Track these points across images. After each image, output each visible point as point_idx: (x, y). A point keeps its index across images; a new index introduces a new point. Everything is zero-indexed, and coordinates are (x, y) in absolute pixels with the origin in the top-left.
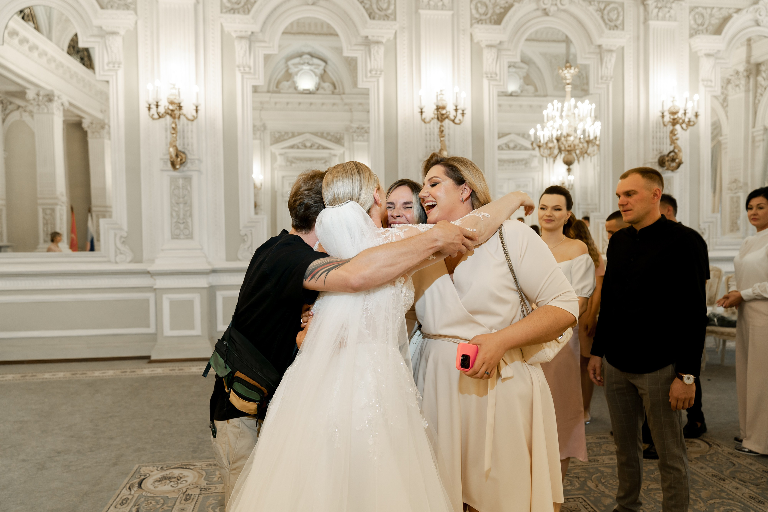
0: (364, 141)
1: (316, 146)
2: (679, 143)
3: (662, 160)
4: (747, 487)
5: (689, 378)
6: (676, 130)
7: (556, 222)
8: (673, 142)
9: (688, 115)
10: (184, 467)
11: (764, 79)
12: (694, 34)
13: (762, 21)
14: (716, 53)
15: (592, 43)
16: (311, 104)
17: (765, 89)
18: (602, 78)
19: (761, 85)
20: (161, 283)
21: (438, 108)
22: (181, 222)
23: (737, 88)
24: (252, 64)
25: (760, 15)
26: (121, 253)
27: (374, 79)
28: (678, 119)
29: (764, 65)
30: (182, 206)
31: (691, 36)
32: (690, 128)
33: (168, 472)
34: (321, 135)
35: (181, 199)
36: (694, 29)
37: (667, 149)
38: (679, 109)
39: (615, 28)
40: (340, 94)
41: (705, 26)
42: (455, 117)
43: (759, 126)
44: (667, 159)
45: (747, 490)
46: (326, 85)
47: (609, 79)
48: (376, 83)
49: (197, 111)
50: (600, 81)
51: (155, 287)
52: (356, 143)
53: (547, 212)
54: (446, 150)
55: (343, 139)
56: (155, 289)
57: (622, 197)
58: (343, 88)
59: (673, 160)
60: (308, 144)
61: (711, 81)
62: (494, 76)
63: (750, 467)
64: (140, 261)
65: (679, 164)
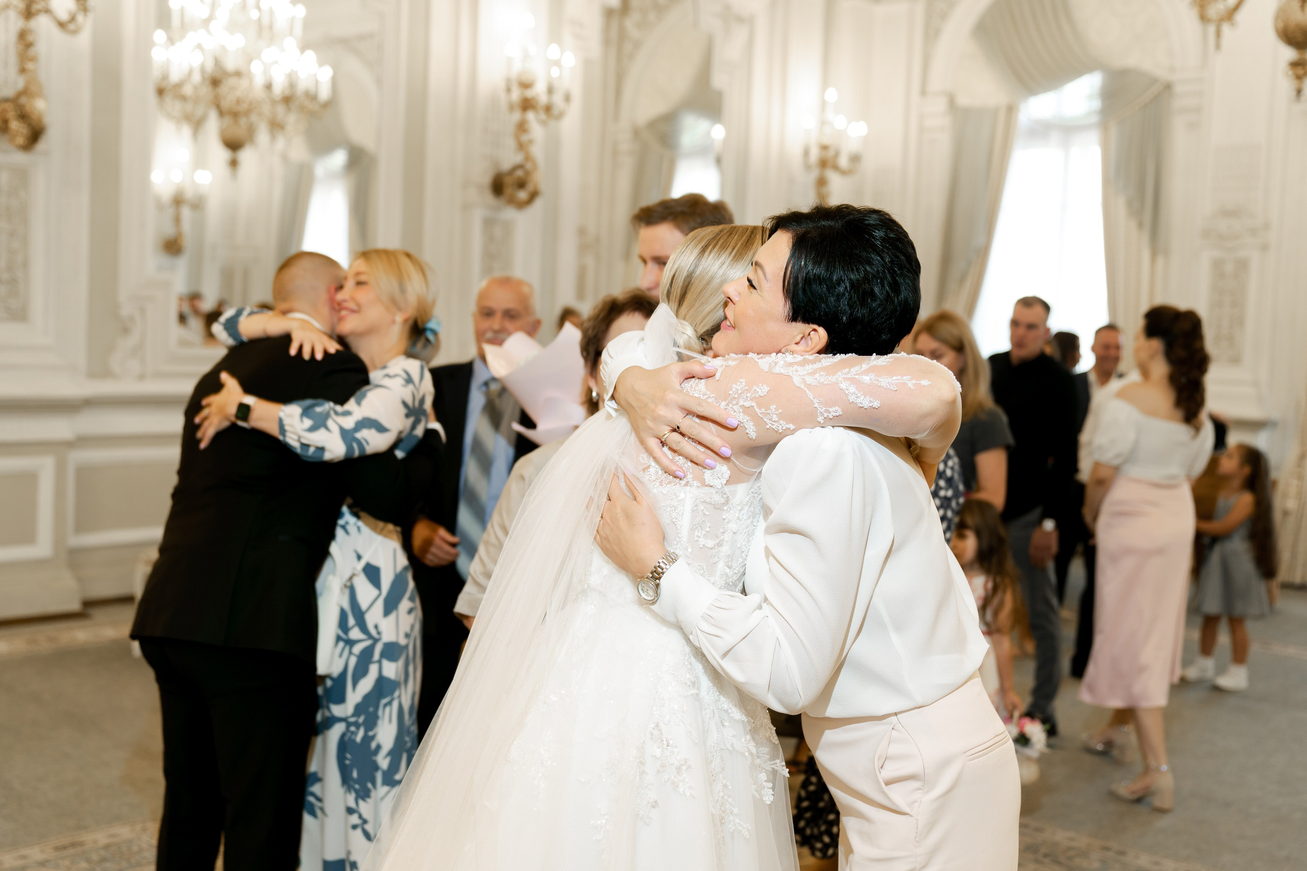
2: (533, 149)
3: (500, 183)
6: (528, 122)
8: (522, 146)
9: (553, 96)
28: (533, 99)
32: (551, 121)
37: (509, 158)
38: (538, 79)
44: (509, 180)
61: (585, 27)
65: (534, 195)
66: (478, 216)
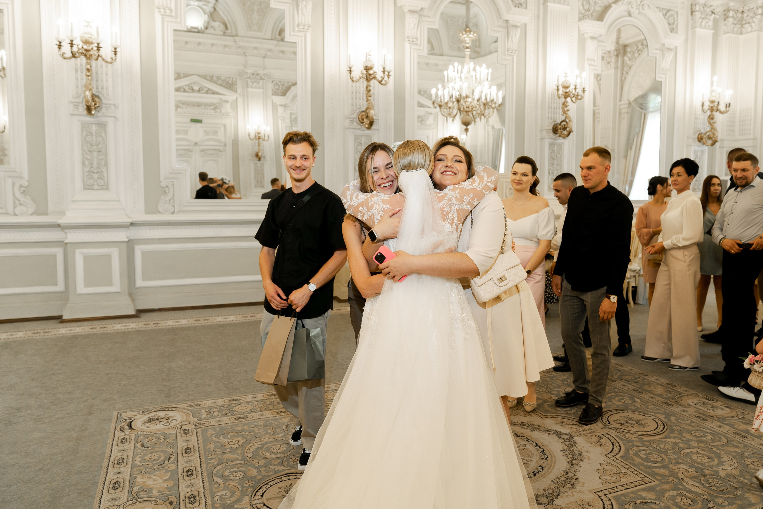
0: (259, 88)
1: (205, 90)
2: (570, 113)
3: (556, 128)
4: (631, 384)
5: (614, 298)
6: (568, 102)
7: (524, 185)
8: (565, 112)
9: (578, 90)
10: (166, 409)
11: (630, 60)
12: (582, 18)
13: (633, 13)
14: (598, 37)
15: (501, 18)
16: (199, 44)
17: (630, 68)
18: (508, 50)
19: (627, 64)
20: (72, 237)
21: (367, 69)
22: (95, 171)
23: (609, 65)
24: (173, 7)
25: (632, 8)
26: (20, 204)
27: (302, 34)
28: (569, 92)
29: (629, 47)
30: (95, 154)
31: (580, 19)
32: (578, 101)
33: (152, 415)
34: (211, 79)
35: (95, 147)
36: (582, 14)
37: (560, 118)
38: (570, 84)
39: (520, 6)
40: (233, 36)
41: (591, 12)
42: (383, 78)
43: (625, 101)
44: (559, 127)
45: (631, 386)
46: (216, 24)
47: (514, 52)
48: (303, 38)
49: (115, 53)
50: (506, 53)
51: (66, 241)
52: (250, 90)
53: (518, 177)
54: (374, 109)
55: (236, 84)
56: (66, 244)
57: (585, 170)
58: (236, 30)
59: (565, 129)
60: (196, 88)
61: (594, 61)
62: (415, 40)
63: (631, 371)
64: (46, 214)
65: (569, 133)
66: (547, 142)
